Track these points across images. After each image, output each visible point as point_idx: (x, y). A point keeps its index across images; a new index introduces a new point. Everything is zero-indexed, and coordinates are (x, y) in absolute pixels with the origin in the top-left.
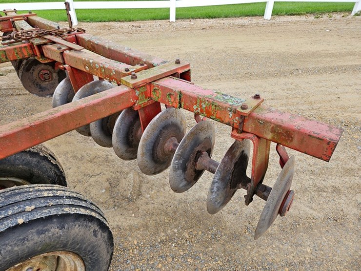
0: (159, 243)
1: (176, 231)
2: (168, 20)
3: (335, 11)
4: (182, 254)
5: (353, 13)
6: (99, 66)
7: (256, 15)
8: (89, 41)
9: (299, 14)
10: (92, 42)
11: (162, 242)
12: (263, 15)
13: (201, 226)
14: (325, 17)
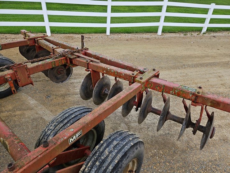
0: (150, 157)
1: (156, 151)
2: (105, 34)
3: (193, 31)
4: (163, 161)
5: (202, 33)
6: (114, 71)
7: (152, 32)
8: (95, 55)
9: (175, 32)
10: (97, 56)
11: (151, 156)
12: (157, 32)
13: (167, 148)
14: (189, 34)
